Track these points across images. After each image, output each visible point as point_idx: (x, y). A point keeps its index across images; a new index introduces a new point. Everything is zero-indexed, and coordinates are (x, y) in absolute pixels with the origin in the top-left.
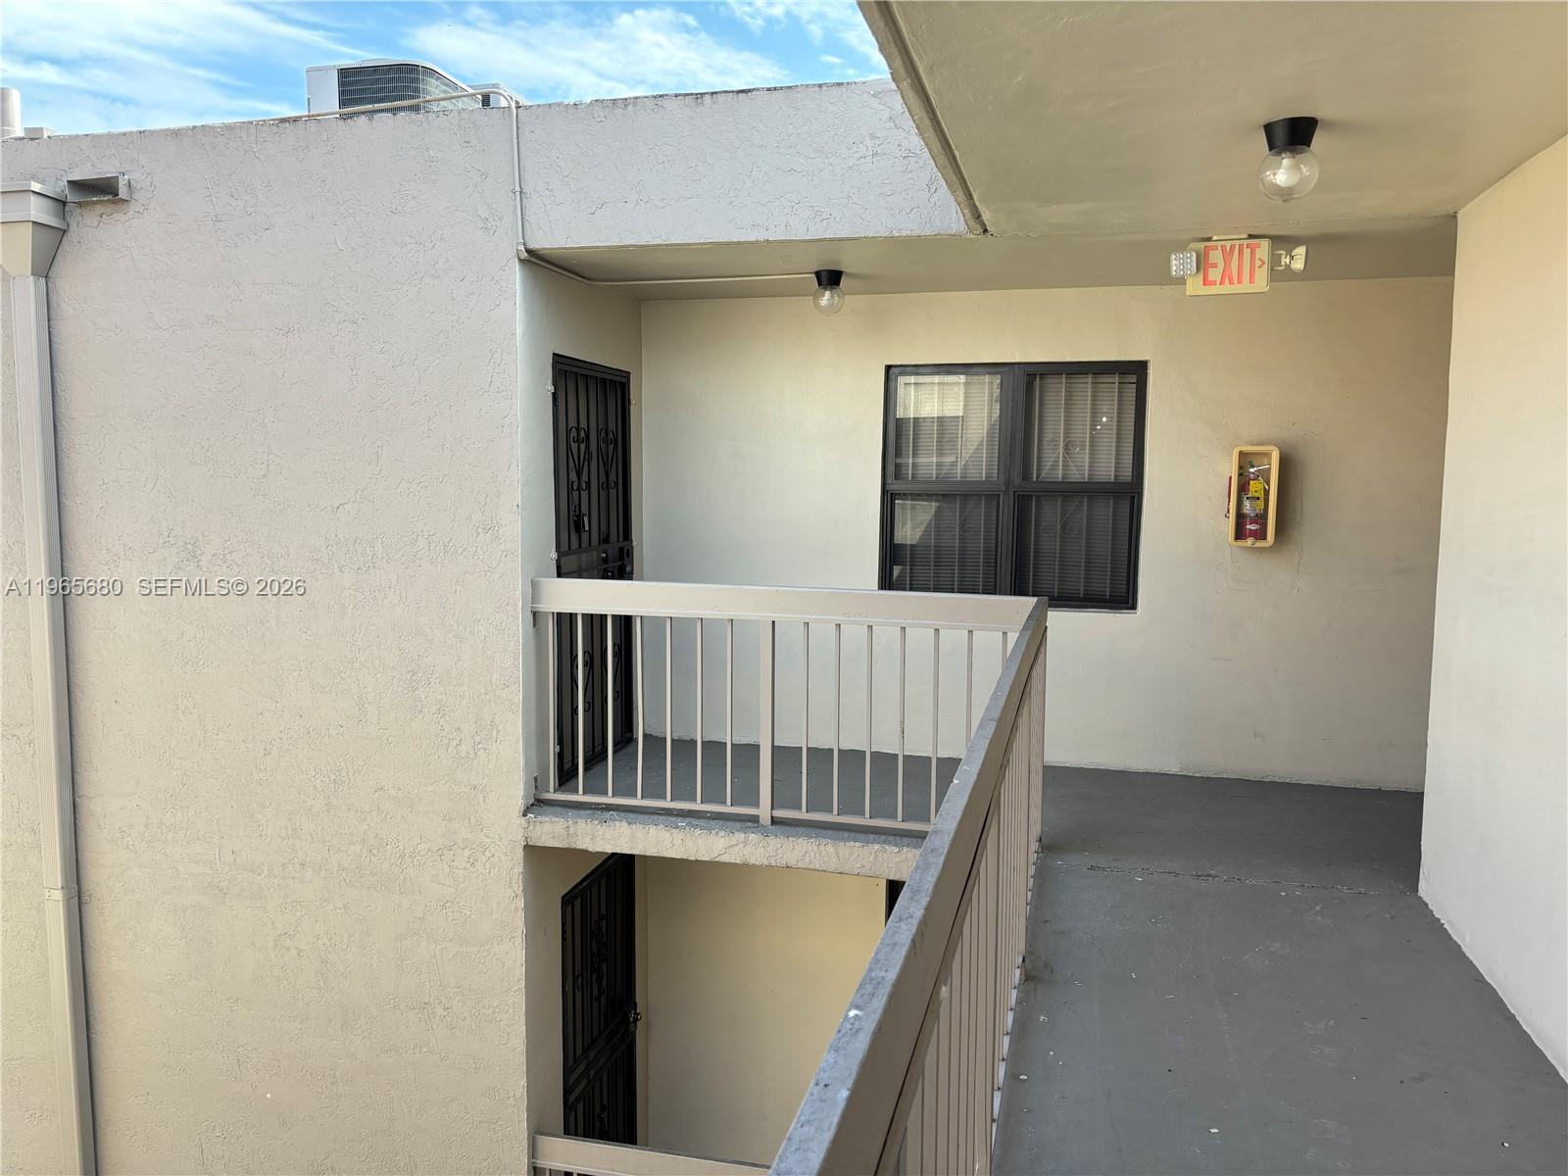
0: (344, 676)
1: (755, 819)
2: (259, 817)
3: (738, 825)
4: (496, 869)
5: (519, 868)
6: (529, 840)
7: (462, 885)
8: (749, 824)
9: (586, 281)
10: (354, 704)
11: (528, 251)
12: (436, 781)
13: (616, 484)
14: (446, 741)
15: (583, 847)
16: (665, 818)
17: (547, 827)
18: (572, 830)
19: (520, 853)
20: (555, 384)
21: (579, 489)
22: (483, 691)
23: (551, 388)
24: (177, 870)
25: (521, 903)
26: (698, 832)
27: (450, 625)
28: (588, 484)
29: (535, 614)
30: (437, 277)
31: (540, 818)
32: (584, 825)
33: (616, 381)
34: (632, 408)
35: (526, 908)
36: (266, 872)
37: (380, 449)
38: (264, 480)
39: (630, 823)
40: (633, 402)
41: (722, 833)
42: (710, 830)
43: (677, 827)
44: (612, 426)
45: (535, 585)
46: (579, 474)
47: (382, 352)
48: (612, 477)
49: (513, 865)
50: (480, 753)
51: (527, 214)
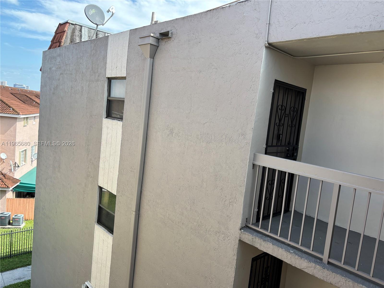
0: (200, 172)
1: (321, 259)
2: (175, 207)
3: (314, 259)
4: (230, 244)
5: (237, 246)
6: (241, 238)
7: (220, 245)
8: (318, 260)
9: (292, 57)
10: (201, 181)
11: (269, 44)
12: (218, 211)
13: (295, 126)
14: (222, 199)
15: (257, 247)
16: (286, 246)
17: (247, 236)
18: (254, 240)
19: (237, 242)
20: (274, 89)
21: (279, 125)
22: (234, 186)
23: (272, 91)
24: (157, 215)
25: (235, 258)
26: (297, 257)
27: (228, 163)
28: (283, 125)
29: (254, 165)
30: (240, 54)
31: (245, 232)
32: (258, 240)
33: (300, 92)
34: (306, 101)
35: (237, 260)
36: (175, 223)
37: (217, 107)
38: (189, 114)
39: (273, 244)
40: (306, 99)
41: (306, 261)
42: (302, 257)
43: (289, 252)
44: (297, 106)
45: (255, 155)
46: (280, 120)
47: (222, 78)
48: (294, 123)
49: (235, 245)
50: (230, 205)
51: (270, 31)
